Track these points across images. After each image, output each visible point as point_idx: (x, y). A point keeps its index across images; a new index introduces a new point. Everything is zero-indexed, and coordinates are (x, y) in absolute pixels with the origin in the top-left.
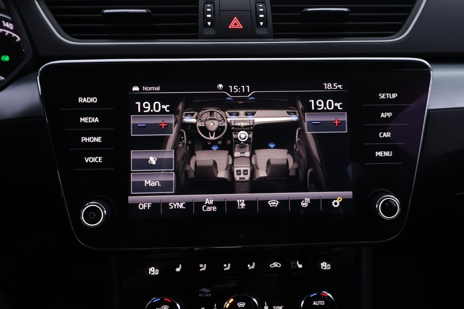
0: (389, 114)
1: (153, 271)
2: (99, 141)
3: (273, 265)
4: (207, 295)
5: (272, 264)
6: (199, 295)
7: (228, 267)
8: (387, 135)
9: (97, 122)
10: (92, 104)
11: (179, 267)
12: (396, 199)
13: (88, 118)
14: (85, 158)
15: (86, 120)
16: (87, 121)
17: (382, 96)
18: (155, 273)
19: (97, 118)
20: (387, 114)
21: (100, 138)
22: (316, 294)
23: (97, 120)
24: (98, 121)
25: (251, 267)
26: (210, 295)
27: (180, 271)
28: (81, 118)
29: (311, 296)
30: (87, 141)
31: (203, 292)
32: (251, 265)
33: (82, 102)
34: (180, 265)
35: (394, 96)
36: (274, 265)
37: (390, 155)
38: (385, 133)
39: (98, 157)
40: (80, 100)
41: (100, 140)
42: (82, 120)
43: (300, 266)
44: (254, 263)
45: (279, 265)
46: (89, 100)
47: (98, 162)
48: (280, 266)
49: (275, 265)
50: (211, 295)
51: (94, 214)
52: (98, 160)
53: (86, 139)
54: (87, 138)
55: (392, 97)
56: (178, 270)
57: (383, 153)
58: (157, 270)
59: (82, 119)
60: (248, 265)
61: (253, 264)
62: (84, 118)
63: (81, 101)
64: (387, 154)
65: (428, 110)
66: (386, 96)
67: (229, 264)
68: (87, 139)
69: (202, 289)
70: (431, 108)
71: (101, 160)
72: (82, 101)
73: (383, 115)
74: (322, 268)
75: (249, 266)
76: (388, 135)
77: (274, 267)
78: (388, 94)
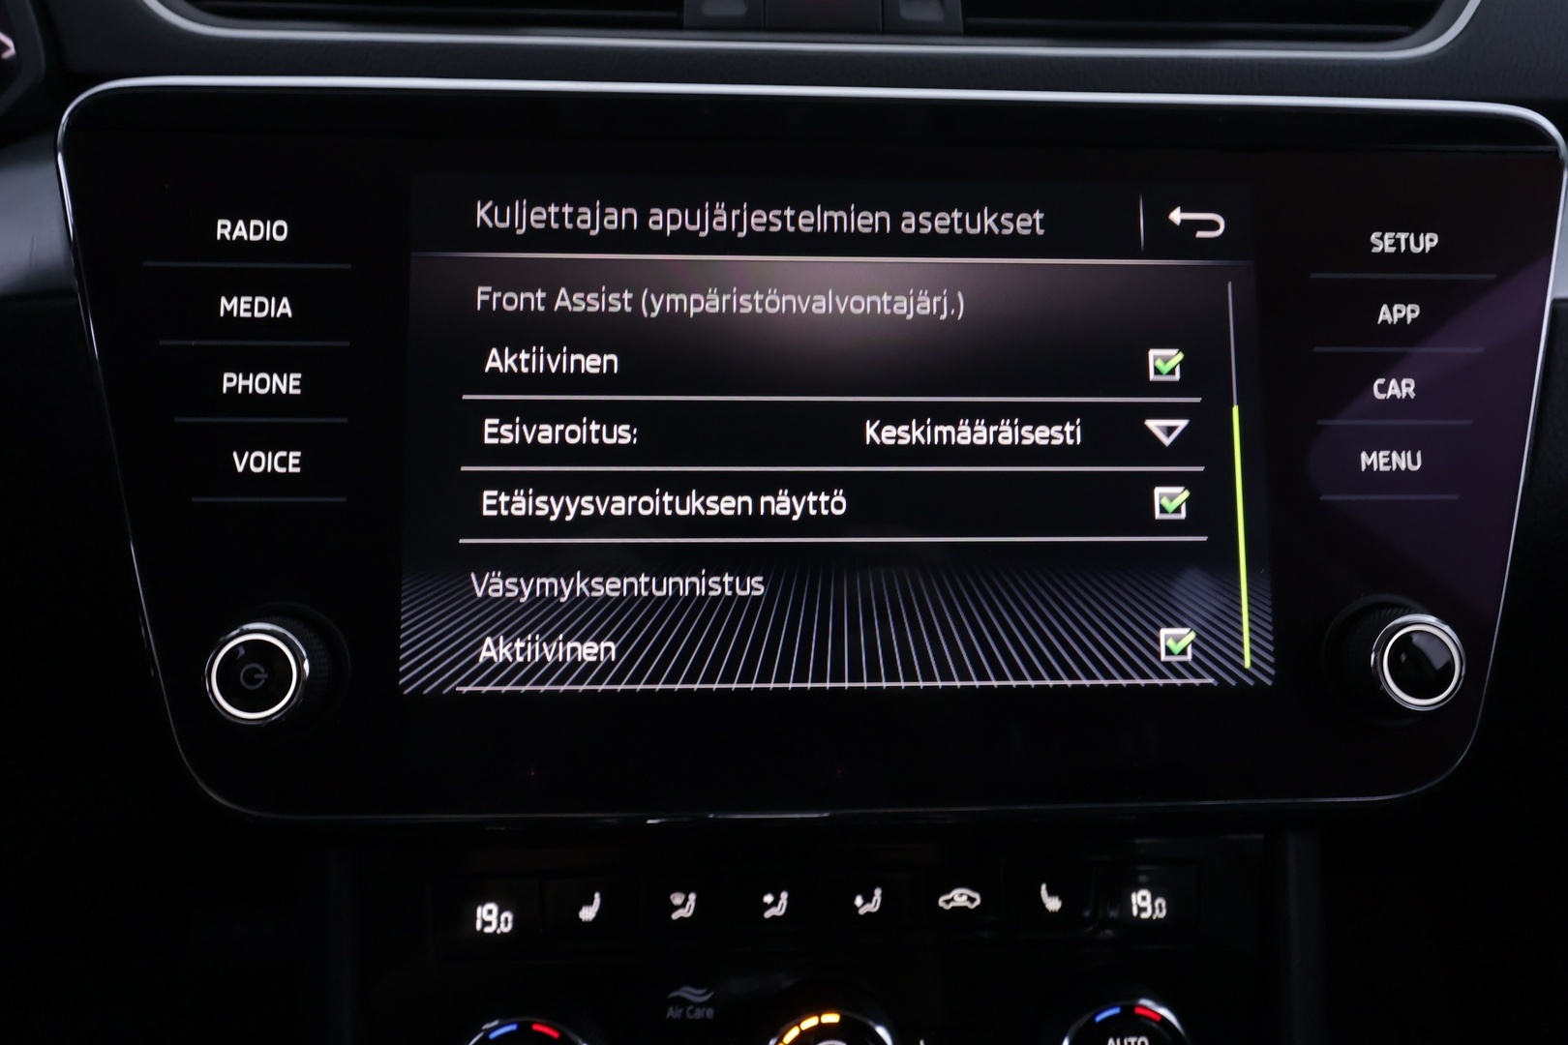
0: (1410, 312)
1: (492, 918)
2: (292, 391)
3: (952, 899)
4: (699, 1014)
5: (948, 892)
6: (668, 1015)
7: (776, 906)
8: (1402, 388)
9: (284, 315)
10: (267, 245)
11: (590, 903)
12: (1447, 628)
13: (250, 299)
14: (235, 455)
15: (243, 306)
16: (246, 310)
17: (1383, 243)
18: (499, 926)
19: (285, 301)
20: (1399, 311)
21: (295, 379)
22: (1116, 1011)
23: (285, 308)
24: (290, 315)
25: (868, 906)
26: (710, 1013)
27: (595, 919)
28: (223, 300)
29: (1099, 1018)
30: (246, 388)
31: (683, 1003)
32: (868, 899)
33: (228, 237)
34: (597, 896)
35: (1429, 241)
36: (956, 898)
37: (1414, 463)
38: (1393, 383)
39: (283, 454)
40: (223, 229)
41: (295, 387)
42: (229, 308)
43: (1053, 904)
44: (878, 892)
45: (971, 900)
46: (257, 230)
47: (283, 470)
48: (978, 902)
49: (960, 898)
50: (715, 1014)
51: (262, 670)
52: (284, 462)
53: (240, 382)
54: (246, 378)
55: (1417, 244)
56: (588, 914)
57: (1390, 456)
58: (508, 915)
59: (229, 301)
60: (854, 899)
61: (873, 895)
62: (235, 300)
63: (226, 232)
64: (1402, 461)
65: (1555, 302)
66: (1397, 243)
67: (784, 896)
68: (246, 383)
69: (677, 988)
70: (1563, 294)
71: (294, 466)
72: (231, 233)
73: (1385, 314)
74: (1135, 912)
75: (859, 901)
76: (1405, 390)
77: (953, 908)
78: (1403, 236)
